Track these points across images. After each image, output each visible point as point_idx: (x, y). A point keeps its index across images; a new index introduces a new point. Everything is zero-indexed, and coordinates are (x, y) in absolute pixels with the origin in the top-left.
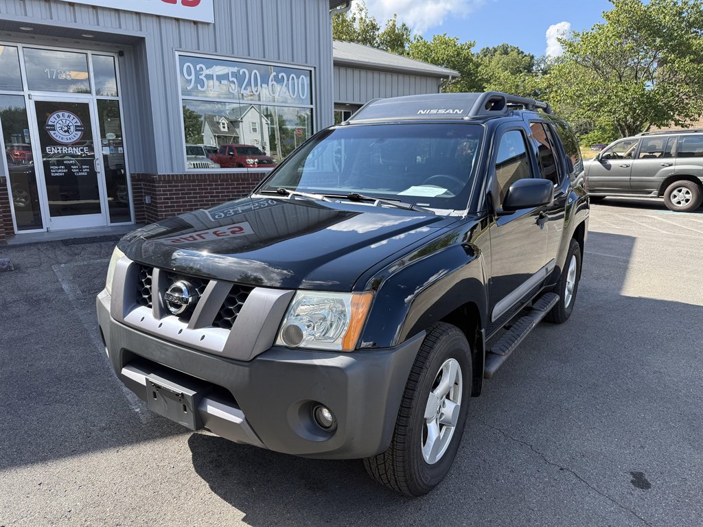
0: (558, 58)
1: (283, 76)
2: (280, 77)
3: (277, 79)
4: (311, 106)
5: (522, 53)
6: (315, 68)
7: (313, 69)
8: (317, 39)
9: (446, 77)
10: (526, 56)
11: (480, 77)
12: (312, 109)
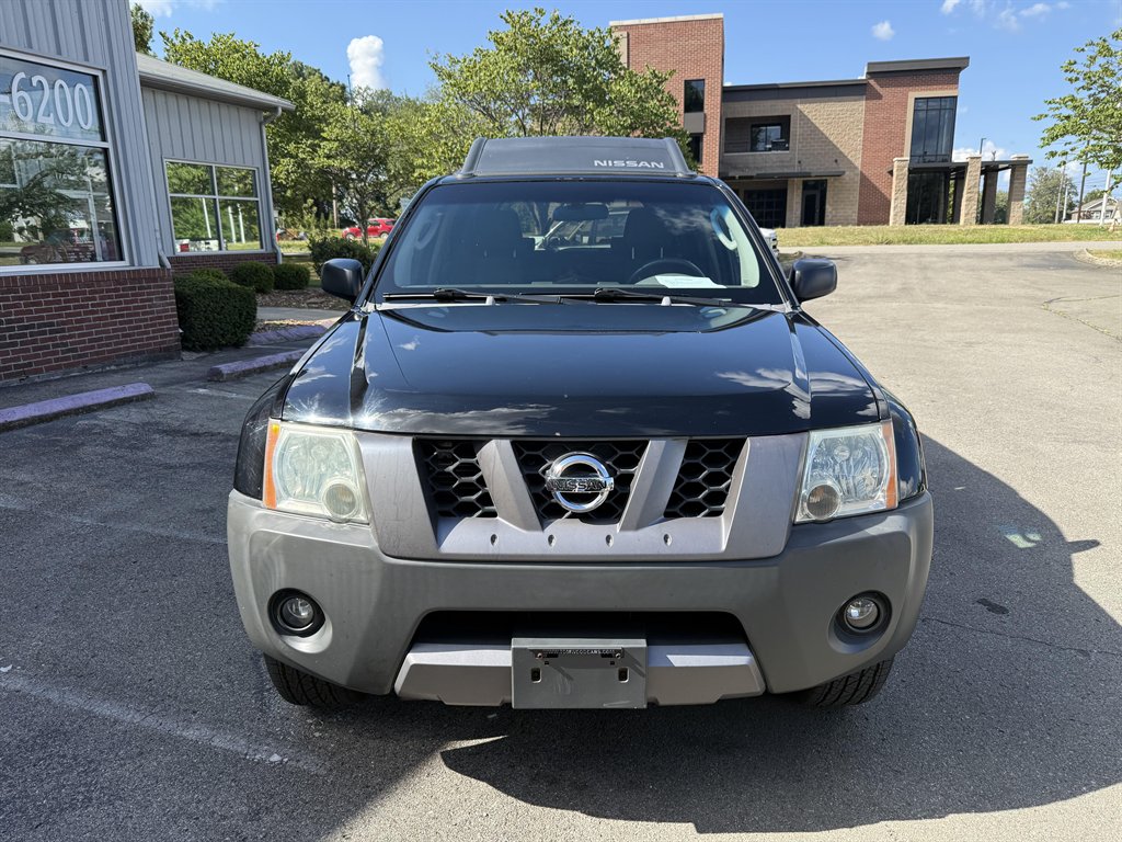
0: (382, 92)
1: (40, 82)
2: (34, 84)
3: (26, 85)
4: (104, 145)
5: (327, 79)
6: (104, 72)
7: (100, 74)
8: (102, 17)
9: (273, 109)
10: (333, 84)
11: (309, 114)
12: (105, 151)
